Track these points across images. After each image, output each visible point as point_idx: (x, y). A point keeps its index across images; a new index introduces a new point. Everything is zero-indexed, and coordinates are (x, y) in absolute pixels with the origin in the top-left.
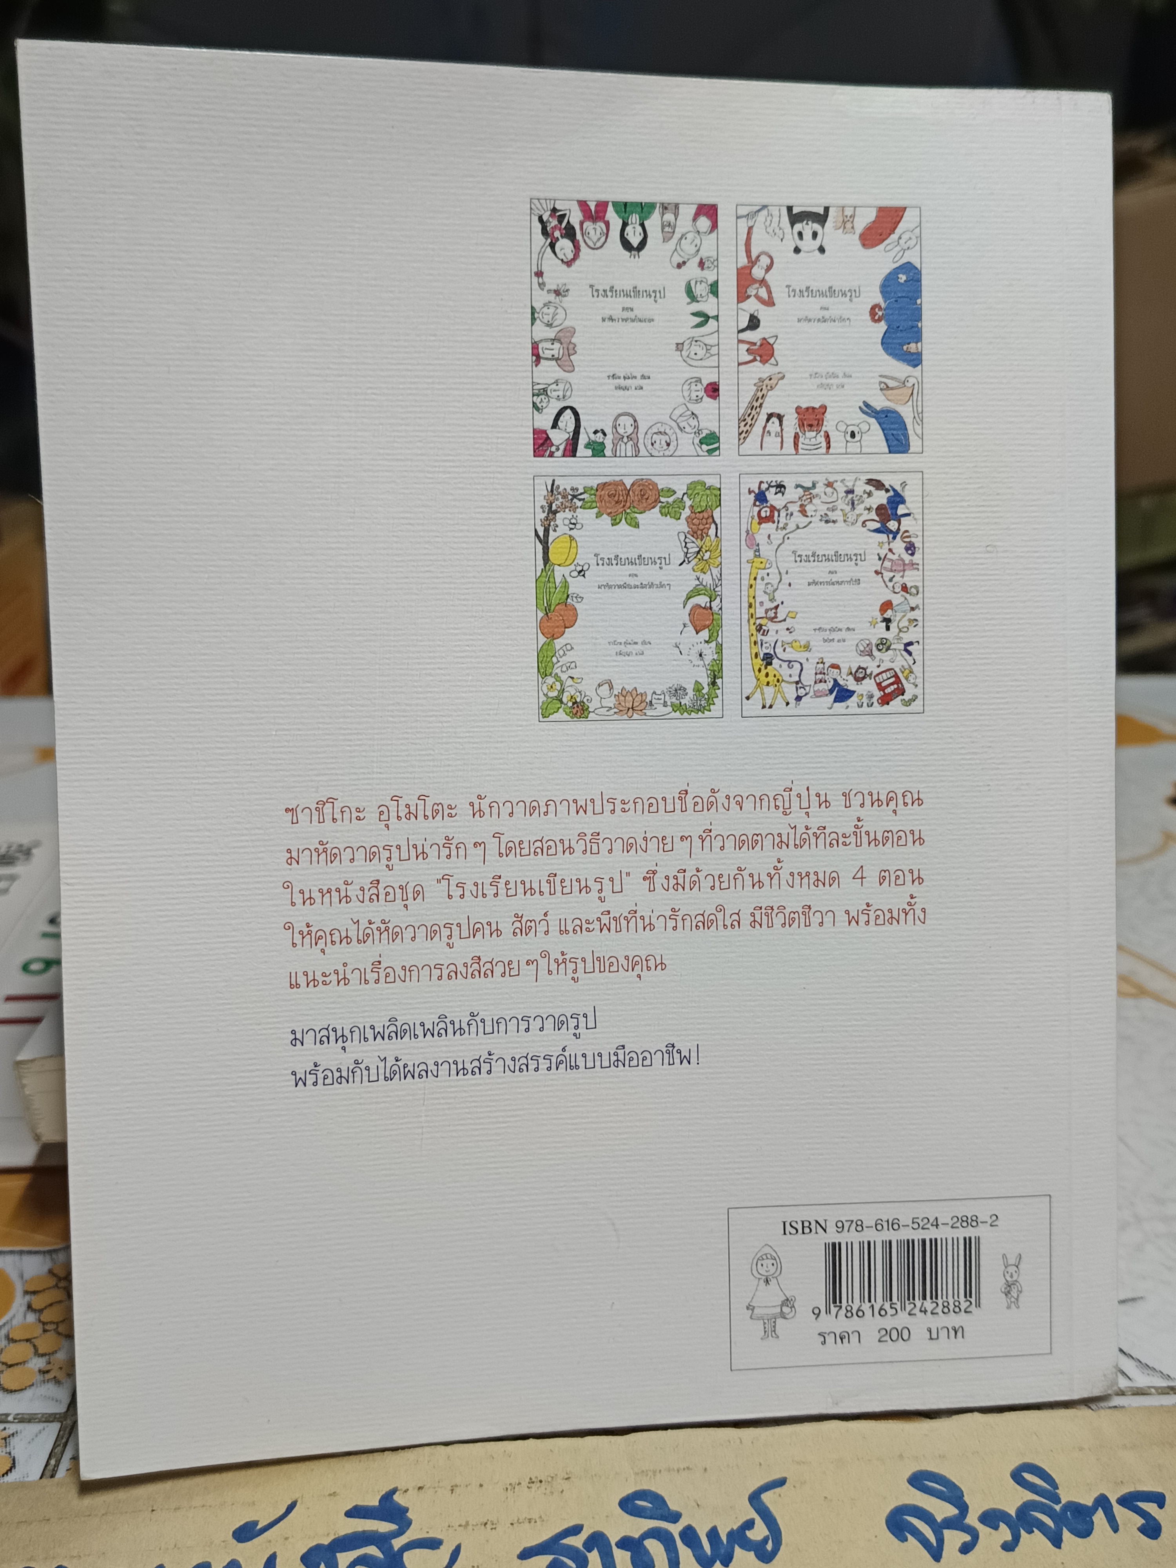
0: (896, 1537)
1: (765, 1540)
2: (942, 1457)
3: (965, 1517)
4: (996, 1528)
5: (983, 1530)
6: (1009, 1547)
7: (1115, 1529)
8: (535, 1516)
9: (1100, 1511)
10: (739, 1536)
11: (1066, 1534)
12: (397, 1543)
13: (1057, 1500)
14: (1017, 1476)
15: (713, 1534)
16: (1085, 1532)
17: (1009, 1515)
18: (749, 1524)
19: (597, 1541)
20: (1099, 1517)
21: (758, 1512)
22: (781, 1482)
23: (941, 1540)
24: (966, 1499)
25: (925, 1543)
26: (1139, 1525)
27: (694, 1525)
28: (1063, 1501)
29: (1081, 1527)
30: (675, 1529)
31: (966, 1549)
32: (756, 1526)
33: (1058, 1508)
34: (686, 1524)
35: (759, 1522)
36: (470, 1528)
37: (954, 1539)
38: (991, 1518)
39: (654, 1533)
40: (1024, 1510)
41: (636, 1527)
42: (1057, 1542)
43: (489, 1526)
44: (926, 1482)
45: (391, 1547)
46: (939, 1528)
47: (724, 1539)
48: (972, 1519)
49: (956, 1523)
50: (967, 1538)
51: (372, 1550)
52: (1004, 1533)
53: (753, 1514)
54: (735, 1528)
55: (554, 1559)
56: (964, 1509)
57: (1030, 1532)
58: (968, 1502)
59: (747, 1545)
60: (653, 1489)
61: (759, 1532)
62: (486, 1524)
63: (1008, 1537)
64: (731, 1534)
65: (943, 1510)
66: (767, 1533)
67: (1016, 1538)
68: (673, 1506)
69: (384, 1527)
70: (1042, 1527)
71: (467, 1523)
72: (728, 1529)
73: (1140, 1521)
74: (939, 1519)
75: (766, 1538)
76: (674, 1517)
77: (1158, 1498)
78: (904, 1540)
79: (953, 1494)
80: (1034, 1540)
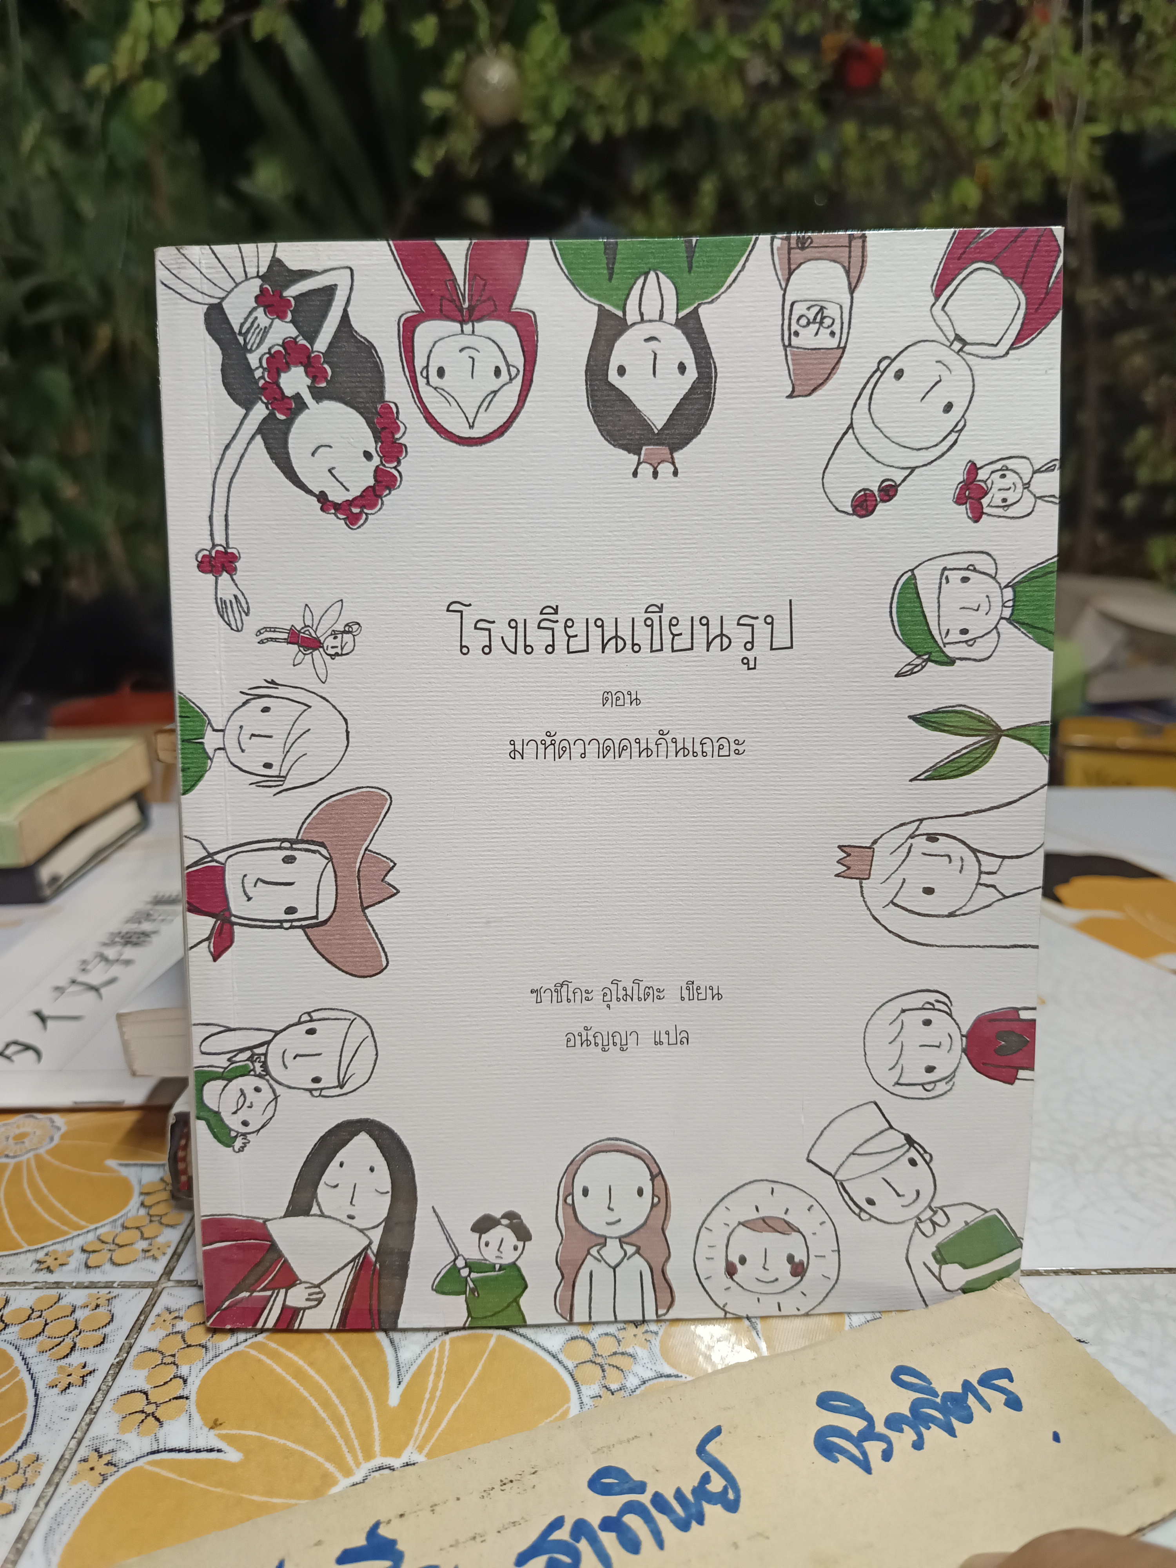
0: (829, 1459)
1: (725, 1489)
2: (835, 1376)
3: (874, 1428)
4: (901, 1431)
5: (892, 1435)
6: (917, 1446)
7: (989, 1409)
8: (517, 1519)
9: (970, 1396)
10: (701, 1491)
11: (956, 1423)
13: (936, 1395)
14: (896, 1379)
15: (679, 1495)
16: (968, 1418)
17: (907, 1416)
18: (706, 1478)
19: (581, 1528)
20: (971, 1400)
21: (709, 1464)
22: (718, 1431)
23: (865, 1454)
24: (868, 1409)
25: (853, 1459)
26: (1003, 1401)
27: (661, 1491)
28: (940, 1394)
29: (964, 1413)
30: (645, 1499)
31: (886, 1456)
32: (712, 1478)
33: (938, 1400)
34: (653, 1492)
35: (714, 1475)
37: (874, 1449)
38: (894, 1422)
39: (628, 1508)
40: (915, 1406)
41: (611, 1505)
42: (951, 1432)
43: (479, 1539)
44: (832, 1402)
46: (859, 1442)
47: (690, 1497)
48: (880, 1428)
49: (869, 1434)
50: (884, 1446)
52: (909, 1435)
53: (708, 1468)
54: (696, 1485)
55: (550, 1558)
56: (870, 1420)
57: (929, 1428)
58: (870, 1412)
59: (711, 1498)
60: (613, 1464)
61: (717, 1484)
62: (475, 1537)
63: (914, 1437)
64: (694, 1491)
65: (855, 1425)
66: (724, 1483)
67: (920, 1436)
68: (637, 1477)
70: (933, 1420)
72: (691, 1488)
73: (1003, 1397)
74: (855, 1433)
75: (725, 1488)
76: (641, 1488)
77: (1006, 1374)
78: (836, 1460)
79: (857, 1409)
80: (934, 1435)
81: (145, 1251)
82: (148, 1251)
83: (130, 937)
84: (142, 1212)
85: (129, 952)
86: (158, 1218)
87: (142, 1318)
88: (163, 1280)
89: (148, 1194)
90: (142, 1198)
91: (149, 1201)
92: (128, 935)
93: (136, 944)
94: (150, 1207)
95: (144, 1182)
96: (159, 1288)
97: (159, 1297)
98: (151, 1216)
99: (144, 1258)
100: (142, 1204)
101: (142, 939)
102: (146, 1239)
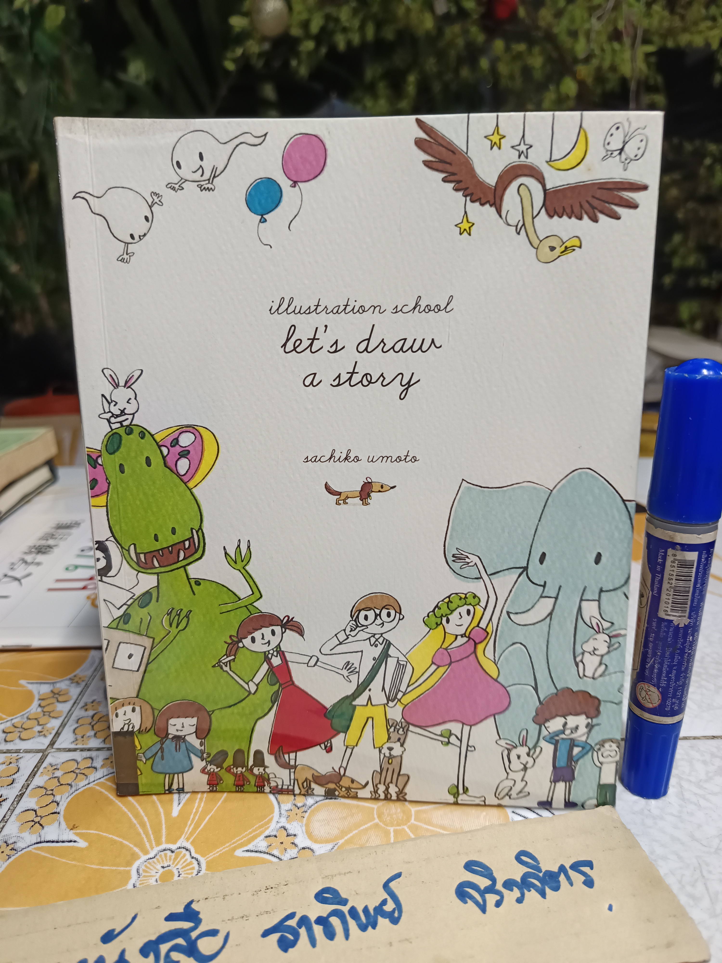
0: (462, 901)
2: (479, 851)
3: (495, 886)
4: (512, 890)
5: (505, 892)
6: (520, 900)
7: (572, 885)
8: (269, 910)
10: (380, 909)
11: (548, 890)
12: (194, 935)
13: (541, 871)
14: (518, 858)
15: (366, 910)
16: (556, 888)
17: (518, 882)
18: (384, 902)
19: (304, 921)
20: (562, 877)
21: (389, 894)
22: (399, 875)
23: (484, 901)
24: (495, 874)
25: (477, 903)
26: (583, 880)
27: (355, 906)
28: (544, 871)
29: (554, 885)
30: (345, 909)
31: (498, 904)
32: (388, 903)
33: (541, 875)
34: (351, 906)
35: (389, 900)
36: (234, 920)
37: (491, 899)
38: (509, 884)
39: (334, 913)
40: (524, 878)
41: (324, 910)
42: (543, 895)
43: (245, 918)
44: (473, 867)
45: (190, 937)
46: (483, 892)
47: (372, 912)
48: (499, 886)
49: (491, 889)
50: (498, 898)
51: (180, 941)
52: (516, 893)
53: (386, 896)
54: (377, 905)
55: (282, 935)
56: (494, 881)
57: (529, 891)
58: (495, 876)
59: (385, 915)
60: (332, 886)
62: (243, 917)
63: (519, 895)
64: (375, 909)
65: (483, 882)
66: (394, 906)
67: (523, 895)
68: (344, 895)
69: (186, 925)
70: (534, 886)
71: (233, 918)
72: (374, 907)
73: (583, 878)
74: (482, 888)
75: (394, 910)
76: (344, 902)
77: (590, 864)
78: (466, 902)
79: (487, 873)
80: (532, 896)
81: (39, 732)
82: (42, 732)
83: (41, 549)
84: (39, 710)
85: (40, 558)
86: (48, 713)
87: (36, 769)
88: (49, 748)
89: (43, 699)
90: (40, 702)
91: (43, 703)
92: (40, 547)
93: (44, 553)
94: (44, 707)
95: (41, 693)
96: (46, 753)
97: (46, 758)
98: (44, 712)
99: (39, 736)
100: (40, 705)
101: (47, 550)
102: (41, 725)
